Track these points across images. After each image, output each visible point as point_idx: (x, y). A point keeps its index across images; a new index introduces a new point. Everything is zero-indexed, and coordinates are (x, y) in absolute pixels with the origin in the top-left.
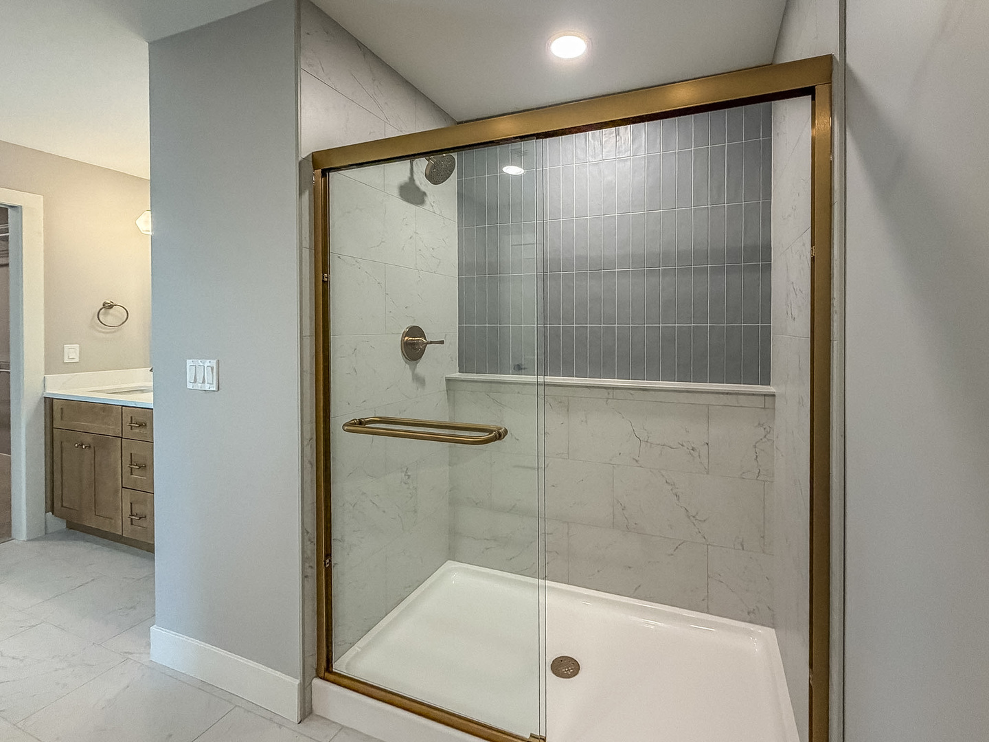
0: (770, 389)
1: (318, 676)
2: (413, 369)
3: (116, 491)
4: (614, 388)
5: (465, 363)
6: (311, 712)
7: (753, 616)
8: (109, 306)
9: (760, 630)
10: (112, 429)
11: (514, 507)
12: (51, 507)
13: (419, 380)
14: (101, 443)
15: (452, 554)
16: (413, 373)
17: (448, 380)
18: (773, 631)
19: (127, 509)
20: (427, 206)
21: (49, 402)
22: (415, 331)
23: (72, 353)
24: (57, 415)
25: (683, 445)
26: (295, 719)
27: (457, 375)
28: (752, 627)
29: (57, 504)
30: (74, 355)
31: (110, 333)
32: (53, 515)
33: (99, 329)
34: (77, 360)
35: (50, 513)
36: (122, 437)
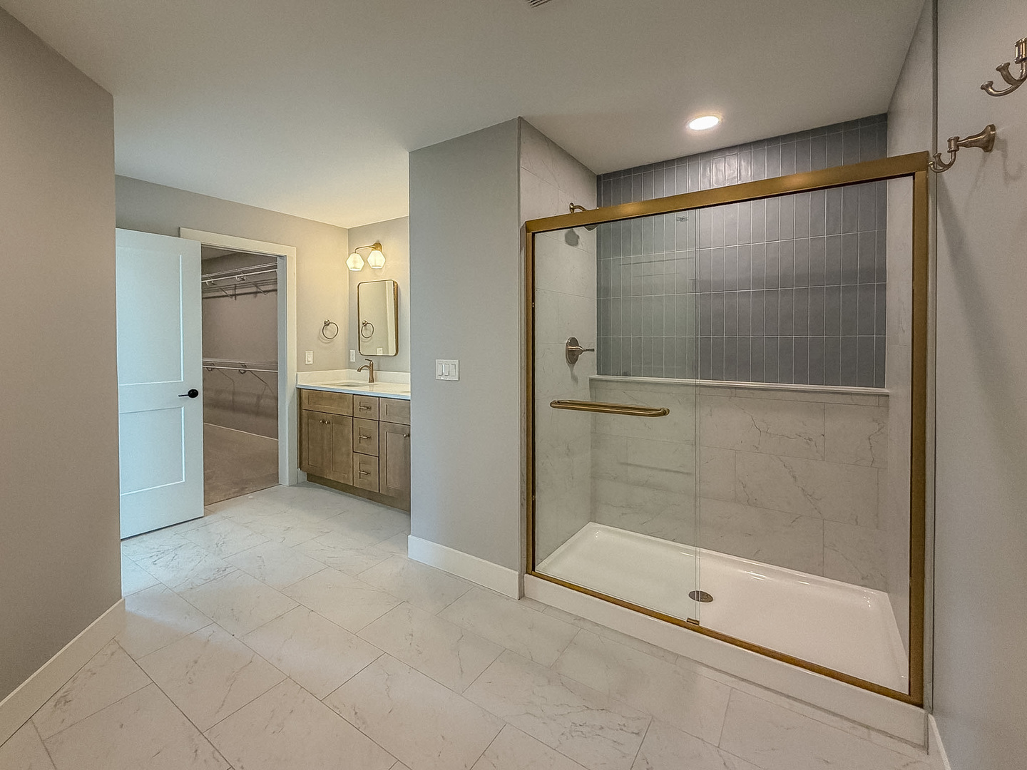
0: (885, 391)
1: (527, 573)
2: (572, 371)
3: (348, 454)
4: (736, 388)
5: (602, 367)
6: (524, 596)
7: (867, 581)
8: (327, 324)
9: (873, 592)
10: (345, 411)
11: (647, 481)
12: (300, 466)
13: (575, 379)
14: (339, 420)
15: (594, 517)
16: (572, 374)
17: (592, 380)
18: (886, 594)
19: (357, 467)
20: (580, 246)
21: (299, 390)
22: (574, 342)
23: (310, 358)
24: (305, 401)
25: (800, 436)
26: (517, 597)
27: (596, 376)
28: (865, 590)
29: (304, 463)
30: (311, 359)
31: (328, 343)
32: (301, 470)
33: (321, 340)
34: (311, 363)
35: (299, 469)
36: (353, 417)
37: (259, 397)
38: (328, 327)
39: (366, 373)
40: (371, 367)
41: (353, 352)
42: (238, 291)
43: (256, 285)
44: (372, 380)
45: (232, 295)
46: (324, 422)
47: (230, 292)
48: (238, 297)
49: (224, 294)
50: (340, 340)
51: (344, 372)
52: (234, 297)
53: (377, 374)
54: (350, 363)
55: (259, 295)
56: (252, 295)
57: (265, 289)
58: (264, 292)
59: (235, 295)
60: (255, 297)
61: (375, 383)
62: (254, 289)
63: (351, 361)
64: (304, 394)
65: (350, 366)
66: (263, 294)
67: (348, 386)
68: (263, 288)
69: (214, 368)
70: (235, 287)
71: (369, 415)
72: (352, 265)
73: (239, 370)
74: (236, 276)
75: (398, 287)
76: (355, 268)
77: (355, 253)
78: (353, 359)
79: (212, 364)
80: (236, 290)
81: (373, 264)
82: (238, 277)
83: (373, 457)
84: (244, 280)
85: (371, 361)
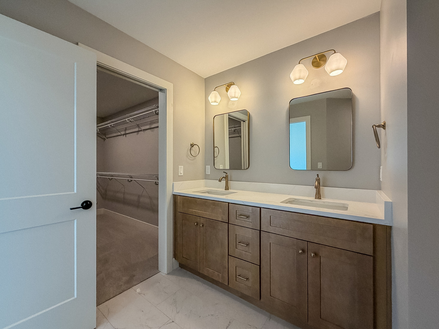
10: (220, 217)
12: (175, 256)
14: (212, 223)
21: (174, 197)
24: (179, 205)
29: (179, 255)
30: (182, 172)
31: (193, 160)
32: (175, 259)
33: (189, 158)
34: (182, 174)
35: (174, 259)
36: (228, 223)
37: (139, 196)
38: (193, 148)
39: (224, 182)
40: (226, 178)
41: (208, 167)
42: (127, 132)
43: (138, 126)
44: (227, 188)
45: (124, 135)
46: (198, 224)
47: (123, 133)
48: (127, 135)
49: (119, 134)
50: (200, 158)
51: (203, 182)
52: (125, 135)
53: (231, 183)
54: (206, 174)
55: (140, 132)
56: (136, 133)
57: (144, 129)
58: (144, 130)
59: (126, 134)
60: (138, 134)
61: (230, 191)
62: (137, 129)
64: (179, 200)
65: (206, 177)
66: (142, 132)
67: (208, 192)
68: (143, 128)
69: (113, 178)
70: (126, 129)
71: (248, 223)
72: (213, 100)
73: (128, 180)
74: (127, 119)
75: (250, 115)
76: (215, 102)
77: (215, 90)
78: (208, 172)
79: (112, 176)
80: (126, 131)
81: (233, 96)
82: (128, 120)
83: (253, 264)
84: (131, 122)
85: (227, 173)
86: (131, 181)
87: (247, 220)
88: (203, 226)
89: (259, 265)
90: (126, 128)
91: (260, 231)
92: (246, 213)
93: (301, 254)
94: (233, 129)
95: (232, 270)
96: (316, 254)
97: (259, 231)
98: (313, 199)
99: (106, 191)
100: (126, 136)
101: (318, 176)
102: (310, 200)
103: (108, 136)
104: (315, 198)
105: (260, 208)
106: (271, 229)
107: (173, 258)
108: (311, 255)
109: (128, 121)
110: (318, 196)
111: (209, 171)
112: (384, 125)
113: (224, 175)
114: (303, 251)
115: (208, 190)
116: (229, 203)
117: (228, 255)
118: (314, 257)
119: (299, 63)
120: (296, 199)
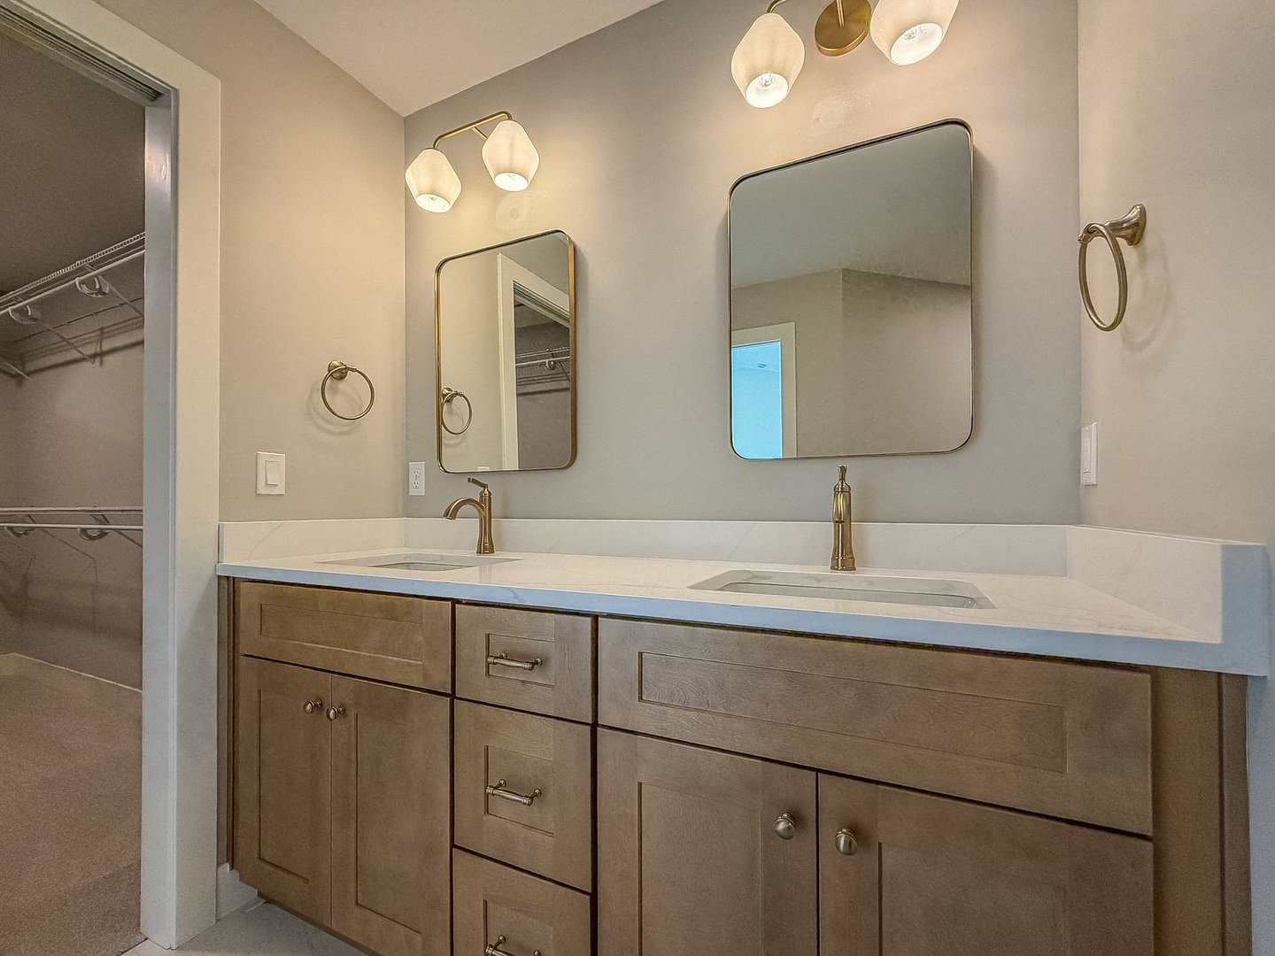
8: (338, 373)
10: (416, 668)
12: (230, 852)
21: (230, 588)
23: (273, 472)
24: (248, 622)
29: (246, 849)
30: (277, 479)
31: (341, 433)
32: (232, 868)
33: (320, 422)
34: (281, 490)
35: (227, 866)
36: (453, 696)
38: (342, 385)
39: (468, 526)
41: (418, 469)
42: (105, 347)
44: (486, 546)
45: (94, 356)
46: (319, 707)
47: (89, 350)
48: (106, 358)
49: (75, 355)
50: (381, 429)
51: (391, 526)
52: (98, 360)
53: (504, 528)
54: (408, 499)
59: (102, 354)
61: (497, 555)
63: (413, 492)
64: (248, 599)
65: (409, 507)
67: (407, 565)
69: (33, 528)
70: (103, 333)
71: (540, 692)
72: (425, 183)
73: (84, 531)
74: (77, 280)
75: (578, 253)
76: (434, 192)
77: (434, 148)
78: (418, 487)
79: (32, 519)
80: (104, 343)
81: (505, 163)
82: (82, 283)
83: (562, 889)
84: (104, 294)
85: (485, 486)
86: (103, 534)
87: (535, 677)
88: (342, 713)
89: (590, 891)
90: (102, 329)
91: (594, 726)
92: (534, 647)
93: (786, 836)
94: (547, 361)
95: (468, 913)
96: (858, 833)
97: (589, 728)
98: (823, 570)
99: (26, 582)
100: (101, 363)
101: (843, 479)
102: (810, 577)
103: (30, 367)
104: (832, 568)
105: (595, 617)
106: (644, 718)
107: (218, 865)
108: (837, 841)
109: (85, 289)
110: (844, 557)
111: (422, 482)
112: (1136, 224)
113: (475, 493)
114: (796, 818)
115: (407, 556)
116: (455, 602)
117: (453, 845)
118: (849, 851)
119: (768, 11)
120: (754, 575)
